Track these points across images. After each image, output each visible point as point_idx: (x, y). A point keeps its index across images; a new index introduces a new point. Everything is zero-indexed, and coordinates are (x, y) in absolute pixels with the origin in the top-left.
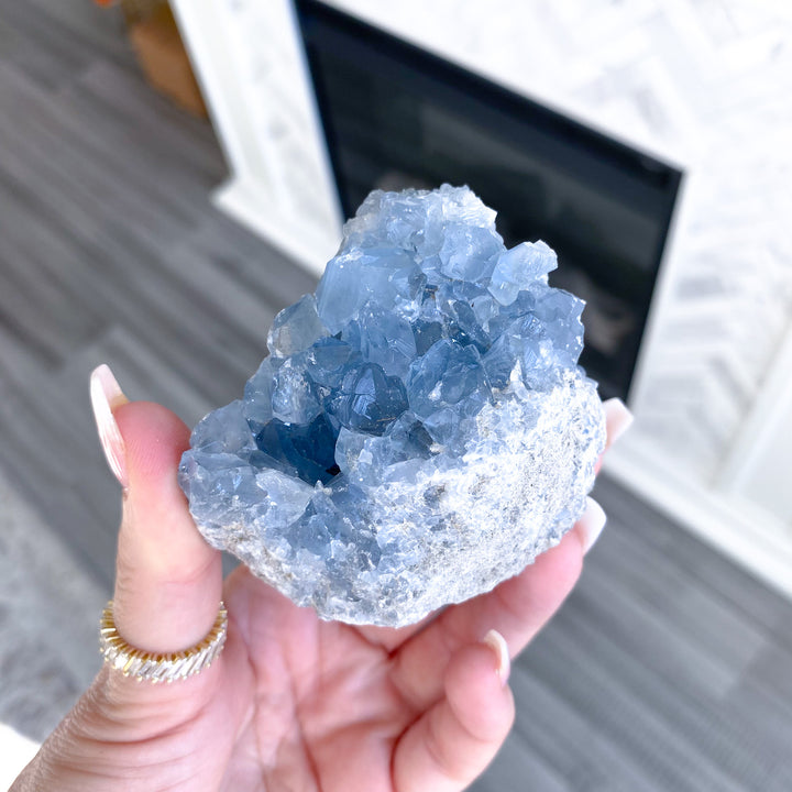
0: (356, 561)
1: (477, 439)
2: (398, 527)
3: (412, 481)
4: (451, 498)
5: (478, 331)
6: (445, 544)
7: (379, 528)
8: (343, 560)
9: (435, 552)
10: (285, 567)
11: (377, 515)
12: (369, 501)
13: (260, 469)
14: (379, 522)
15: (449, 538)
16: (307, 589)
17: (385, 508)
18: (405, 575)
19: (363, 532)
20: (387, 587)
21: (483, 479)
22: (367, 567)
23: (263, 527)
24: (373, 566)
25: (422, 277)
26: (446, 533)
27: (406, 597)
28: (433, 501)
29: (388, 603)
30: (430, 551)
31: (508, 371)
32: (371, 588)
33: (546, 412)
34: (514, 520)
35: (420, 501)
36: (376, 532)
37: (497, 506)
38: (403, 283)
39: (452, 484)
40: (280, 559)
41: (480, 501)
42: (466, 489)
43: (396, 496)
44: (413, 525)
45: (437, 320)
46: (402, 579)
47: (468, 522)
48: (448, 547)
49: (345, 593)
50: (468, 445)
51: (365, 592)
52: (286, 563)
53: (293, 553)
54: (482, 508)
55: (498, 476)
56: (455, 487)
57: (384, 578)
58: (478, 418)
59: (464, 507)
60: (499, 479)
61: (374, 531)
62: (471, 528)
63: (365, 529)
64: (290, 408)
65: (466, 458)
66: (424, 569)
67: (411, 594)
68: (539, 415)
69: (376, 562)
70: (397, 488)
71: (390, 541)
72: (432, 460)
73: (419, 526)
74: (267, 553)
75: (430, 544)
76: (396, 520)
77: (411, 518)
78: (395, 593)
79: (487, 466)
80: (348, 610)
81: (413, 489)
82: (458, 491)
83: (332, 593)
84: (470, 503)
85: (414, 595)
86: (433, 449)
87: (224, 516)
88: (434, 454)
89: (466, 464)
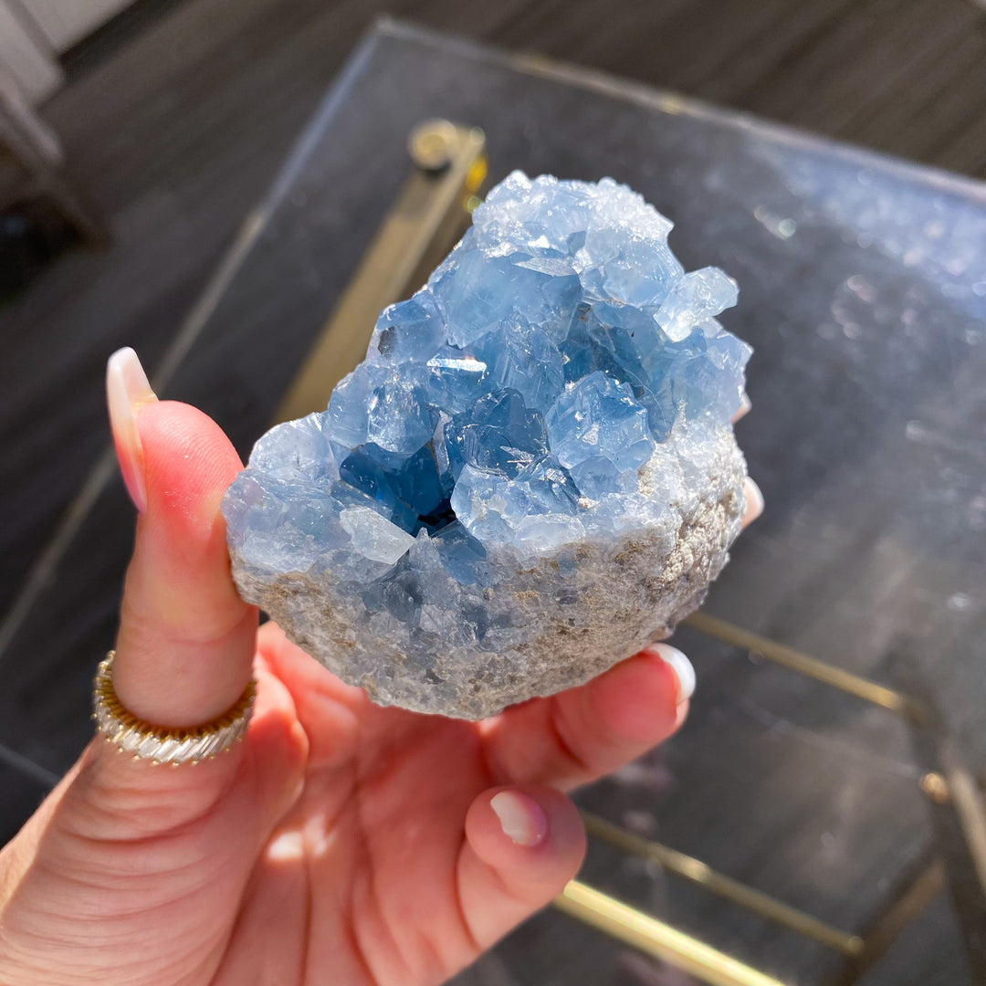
1: (636, 498)
4: (594, 565)
6: (571, 621)
7: (493, 594)
8: (434, 630)
12: (490, 560)
13: (347, 505)
15: (577, 614)
17: (508, 570)
18: (510, 654)
24: (476, 641)
26: (575, 608)
27: (503, 683)
28: (570, 567)
29: (477, 688)
36: (487, 599)
41: (627, 573)
43: (526, 557)
44: (537, 595)
46: (506, 659)
49: (423, 672)
57: (483, 658)
59: (606, 579)
62: (609, 605)
66: (537, 650)
67: (508, 680)
69: (481, 636)
71: (504, 612)
72: (580, 517)
73: (543, 596)
74: (328, 614)
75: (552, 619)
76: (518, 587)
77: (539, 585)
78: (491, 677)
80: (420, 693)
82: (604, 558)
84: (614, 575)
85: (513, 681)
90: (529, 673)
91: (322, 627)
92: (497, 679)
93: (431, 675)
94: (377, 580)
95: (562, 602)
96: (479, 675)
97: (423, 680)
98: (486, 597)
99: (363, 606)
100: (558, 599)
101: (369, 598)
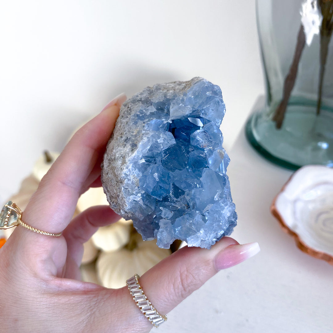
0: (144, 111)
4: (128, 150)
5: (163, 205)
8: (149, 108)
11: (146, 128)
12: (151, 130)
16: (156, 91)
19: (147, 120)
20: (131, 112)
22: (139, 112)
23: (179, 96)
26: (123, 140)
28: (133, 145)
32: (135, 107)
40: (168, 92)
45: (179, 199)
46: (128, 117)
49: (143, 99)
51: (136, 105)
52: (166, 92)
53: (165, 96)
57: (133, 113)
63: (147, 121)
65: (132, 165)
69: (137, 115)
71: (138, 124)
72: (141, 156)
73: (132, 135)
77: (136, 136)
80: (139, 96)
83: (147, 96)
84: (122, 154)
86: (143, 159)
90: (121, 121)
91: (173, 87)
92: (126, 112)
93: (140, 101)
94: (170, 104)
95: (127, 138)
96: (130, 110)
97: (141, 98)
98: (144, 123)
99: (168, 97)
100: (129, 138)
101: (168, 100)
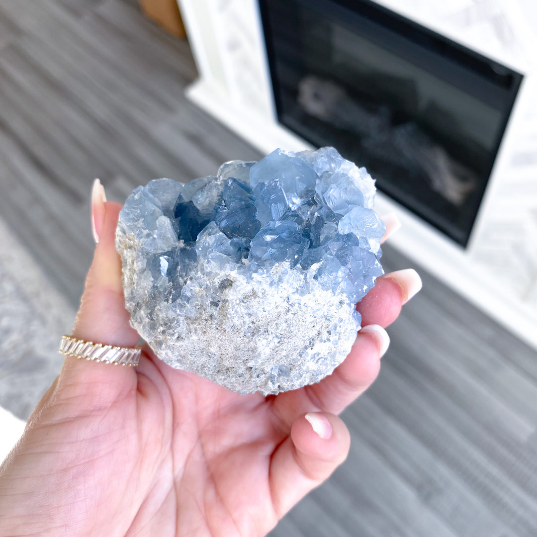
0: (166, 293)
1: (268, 272)
2: (197, 289)
3: (222, 268)
4: (231, 291)
5: (317, 236)
6: (211, 316)
7: (189, 282)
8: (161, 290)
9: (204, 317)
10: (135, 277)
11: (192, 273)
12: (195, 264)
13: (165, 215)
14: (191, 279)
15: (215, 313)
16: (135, 298)
17: (199, 273)
18: (181, 319)
19: (181, 279)
20: (169, 320)
21: (254, 294)
22: (167, 300)
23: (142, 245)
24: (170, 301)
25: (313, 192)
26: (216, 310)
27: (173, 335)
28: (223, 287)
29: (163, 332)
30: (201, 314)
31: (313, 262)
32: (162, 315)
33: (314, 296)
34: (253, 334)
35: (217, 282)
36: (186, 283)
37: (250, 315)
38: (302, 187)
39: (238, 283)
40: (136, 270)
41: (244, 304)
42: (242, 292)
43: (209, 270)
44: (204, 293)
45: (304, 217)
46: (178, 321)
47: (230, 310)
48: (212, 319)
50: (260, 271)
51: (158, 316)
52: (137, 274)
53: (144, 270)
54: (242, 310)
55: (262, 298)
56: (238, 286)
57: (171, 314)
58: (277, 264)
59: (234, 301)
60: (261, 300)
61: (185, 283)
62: (229, 316)
64: (203, 201)
65: (254, 275)
66: (192, 323)
67: (176, 336)
68: (310, 293)
69: (174, 300)
70: (211, 266)
71: (189, 294)
72: (239, 265)
73: (206, 295)
74: (133, 263)
75: (204, 310)
76: (199, 283)
77: (207, 288)
78: (170, 328)
79: (261, 288)
80: (144, 323)
81: (218, 272)
82: (237, 289)
83: (144, 307)
84: (238, 302)
85: (178, 337)
86: (244, 260)
87: (130, 226)
88: (242, 263)
89: (252, 279)
